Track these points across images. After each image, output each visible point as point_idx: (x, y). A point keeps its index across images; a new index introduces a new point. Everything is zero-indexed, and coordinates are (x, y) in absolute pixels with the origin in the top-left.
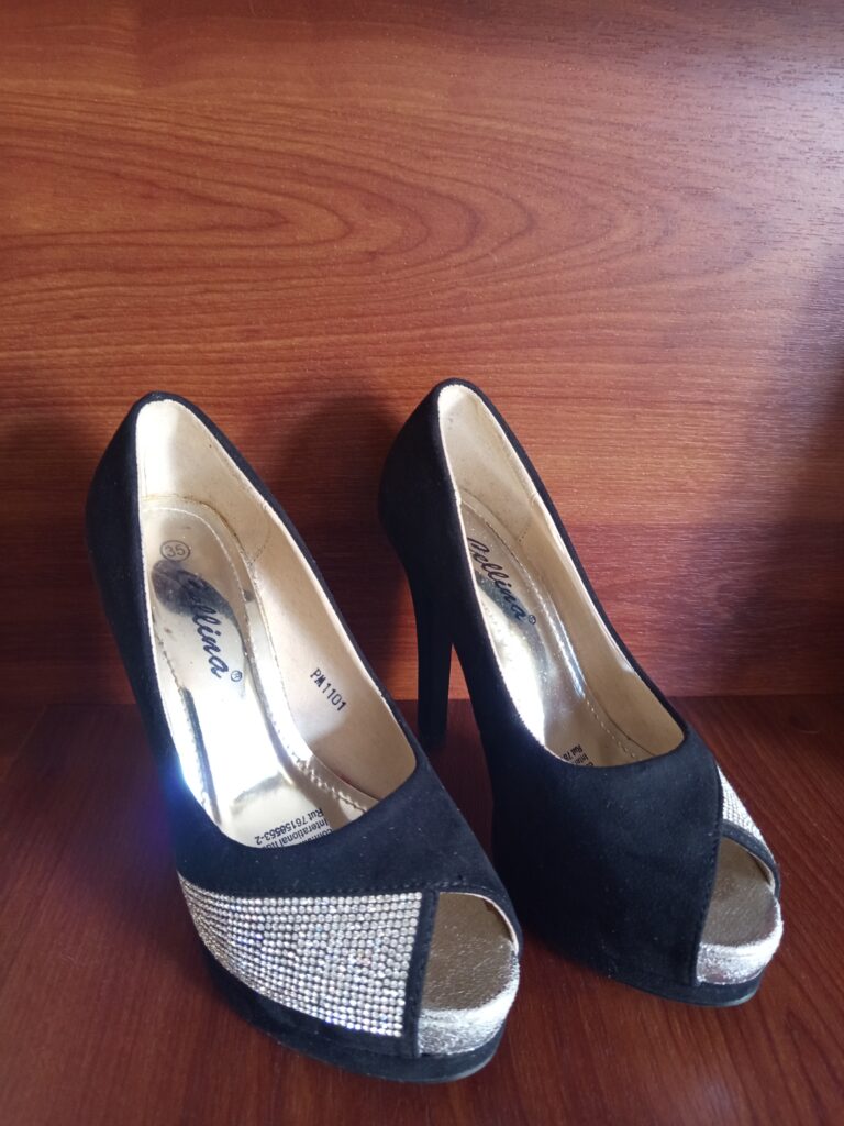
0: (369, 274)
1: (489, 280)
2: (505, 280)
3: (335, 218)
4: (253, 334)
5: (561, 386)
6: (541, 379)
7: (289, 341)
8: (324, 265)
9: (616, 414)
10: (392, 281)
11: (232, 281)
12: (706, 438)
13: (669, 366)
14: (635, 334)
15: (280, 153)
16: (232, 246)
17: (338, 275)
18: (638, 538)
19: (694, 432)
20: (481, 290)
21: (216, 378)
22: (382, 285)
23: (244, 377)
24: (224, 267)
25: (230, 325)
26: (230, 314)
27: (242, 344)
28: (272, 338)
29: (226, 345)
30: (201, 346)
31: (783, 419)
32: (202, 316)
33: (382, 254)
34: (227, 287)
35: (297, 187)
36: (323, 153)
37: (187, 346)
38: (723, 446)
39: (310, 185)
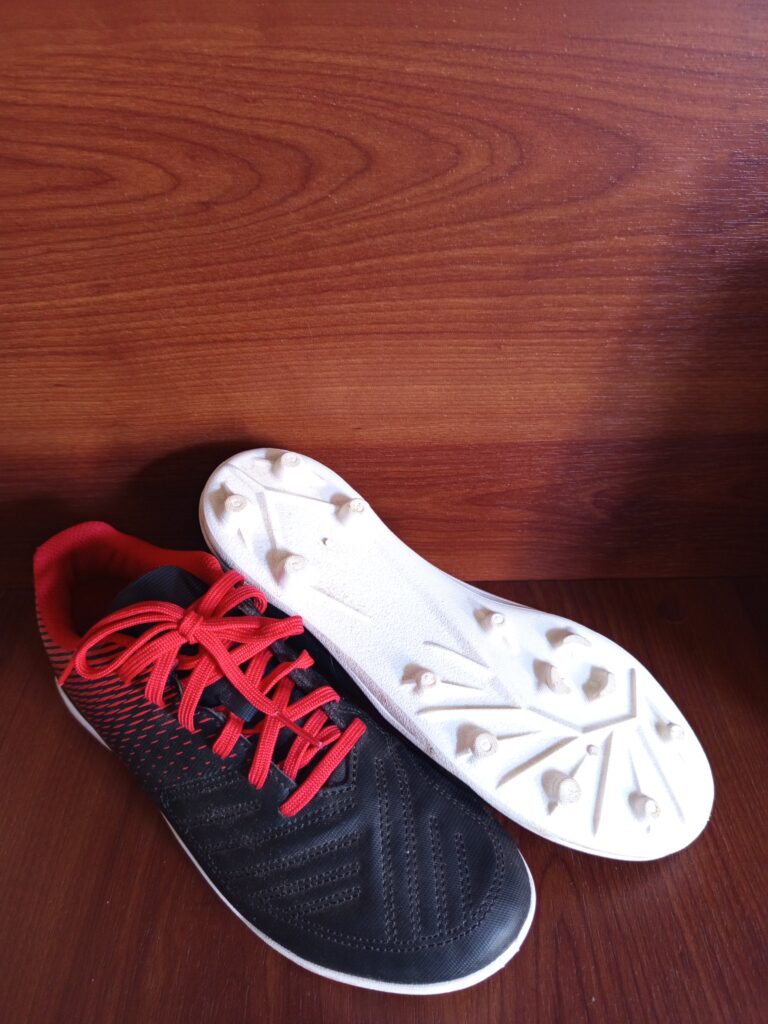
0: (207, 224)
1: (332, 223)
2: (349, 222)
3: (160, 171)
4: (102, 289)
5: (420, 322)
6: (399, 316)
7: (139, 292)
8: (157, 219)
9: (480, 346)
10: (230, 230)
11: (71, 241)
12: (576, 364)
13: (534, 298)
14: (494, 268)
15: (89, 108)
16: (64, 207)
17: (175, 228)
18: (511, 454)
19: (563, 359)
20: (324, 233)
21: (78, 330)
22: (222, 234)
23: (105, 327)
24: (61, 228)
25: (79, 281)
26: (78, 271)
27: (94, 298)
28: (122, 291)
29: (80, 300)
30: (56, 302)
31: (659, 343)
32: (51, 275)
33: (216, 203)
34: (68, 246)
35: (116, 143)
36: (134, 104)
37: (43, 303)
38: (594, 371)
39: (128, 139)
